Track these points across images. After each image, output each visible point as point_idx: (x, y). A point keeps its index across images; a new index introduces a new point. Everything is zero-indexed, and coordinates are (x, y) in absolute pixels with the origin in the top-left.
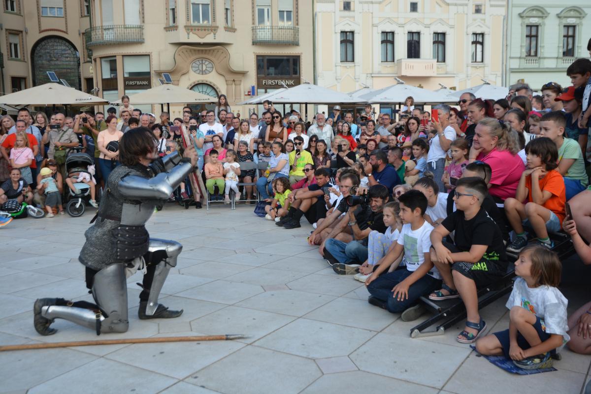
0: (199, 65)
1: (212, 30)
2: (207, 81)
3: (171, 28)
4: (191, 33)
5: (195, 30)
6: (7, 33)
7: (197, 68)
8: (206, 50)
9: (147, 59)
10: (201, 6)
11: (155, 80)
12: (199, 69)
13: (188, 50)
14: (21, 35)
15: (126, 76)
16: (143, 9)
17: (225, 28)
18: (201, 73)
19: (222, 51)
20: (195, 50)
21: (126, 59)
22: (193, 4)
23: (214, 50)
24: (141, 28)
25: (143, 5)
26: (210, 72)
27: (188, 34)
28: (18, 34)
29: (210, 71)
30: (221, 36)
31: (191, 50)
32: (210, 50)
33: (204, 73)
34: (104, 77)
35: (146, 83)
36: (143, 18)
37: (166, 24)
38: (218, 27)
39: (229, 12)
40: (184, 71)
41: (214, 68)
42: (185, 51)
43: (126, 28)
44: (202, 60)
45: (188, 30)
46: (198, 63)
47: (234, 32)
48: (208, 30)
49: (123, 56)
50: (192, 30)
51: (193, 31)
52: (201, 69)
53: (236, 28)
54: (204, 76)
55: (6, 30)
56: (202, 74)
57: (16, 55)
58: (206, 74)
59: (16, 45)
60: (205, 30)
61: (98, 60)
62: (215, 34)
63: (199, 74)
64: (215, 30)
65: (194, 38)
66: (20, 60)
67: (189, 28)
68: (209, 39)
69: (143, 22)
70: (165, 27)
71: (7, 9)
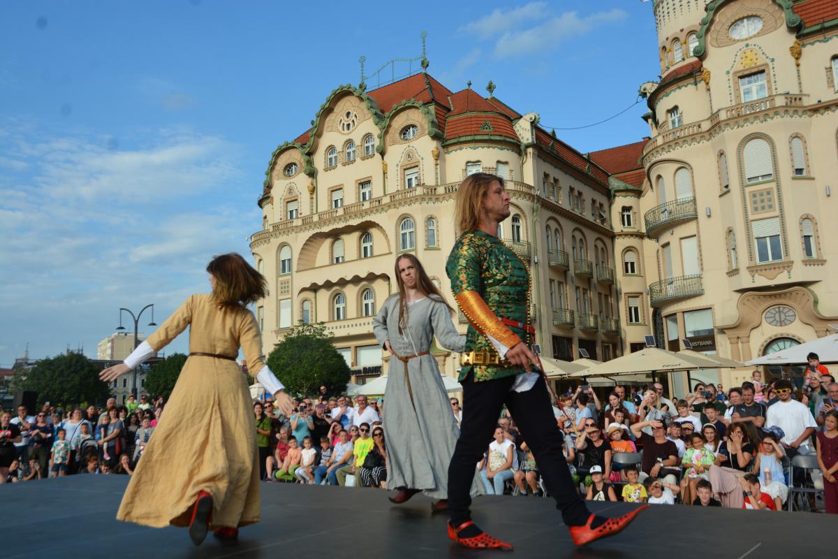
0: (775, 314)
1: (784, 267)
2: (788, 335)
3: (733, 272)
4: (756, 275)
5: (761, 270)
6: (626, 297)
7: (773, 319)
8: (780, 294)
9: (709, 311)
10: (768, 239)
11: (720, 339)
12: (775, 320)
13: (756, 297)
14: (640, 297)
15: (689, 335)
16: (701, 255)
17: (803, 261)
18: (779, 324)
19: (802, 293)
20: (765, 296)
21: (686, 315)
22: (757, 238)
23: (791, 293)
24: (700, 277)
25: (700, 251)
26: (792, 322)
27: (753, 276)
28: (638, 297)
29: (792, 320)
30: (799, 273)
31: (759, 296)
32: (785, 294)
33: (783, 323)
34: (670, 340)
35: (709, 343)
36: (702, 265)
37: (729, 268)
38: (792, 262)
39: (812, 240)
40: (755, 324)
41: (797, 317)
42: (750, 298)
43: (686, 279)
44: (779, 307)
45: (752, 271)
46: (773, 311)
47: (822, 265)
48: (779, 268)
49: (683, 312)
50: (757, 271)
51: (759, 272)
52: (778, 319)
53: (824, 258)
54: (782, 328)
55: (626, 294)
56: (781, 326)
57: (637, 319)
58: (786, 325)
59: (636, 309)
60: (775, 268)
61: (664, 319)
62: (789, 272)
63: (776, 325)
64: (788, 267)
65: (761, 281)
66: (640, 325)
67: (753, 270)
68: (782, 279)
69: (702, 269)
70: (727, 271)
71: (627, 271)
